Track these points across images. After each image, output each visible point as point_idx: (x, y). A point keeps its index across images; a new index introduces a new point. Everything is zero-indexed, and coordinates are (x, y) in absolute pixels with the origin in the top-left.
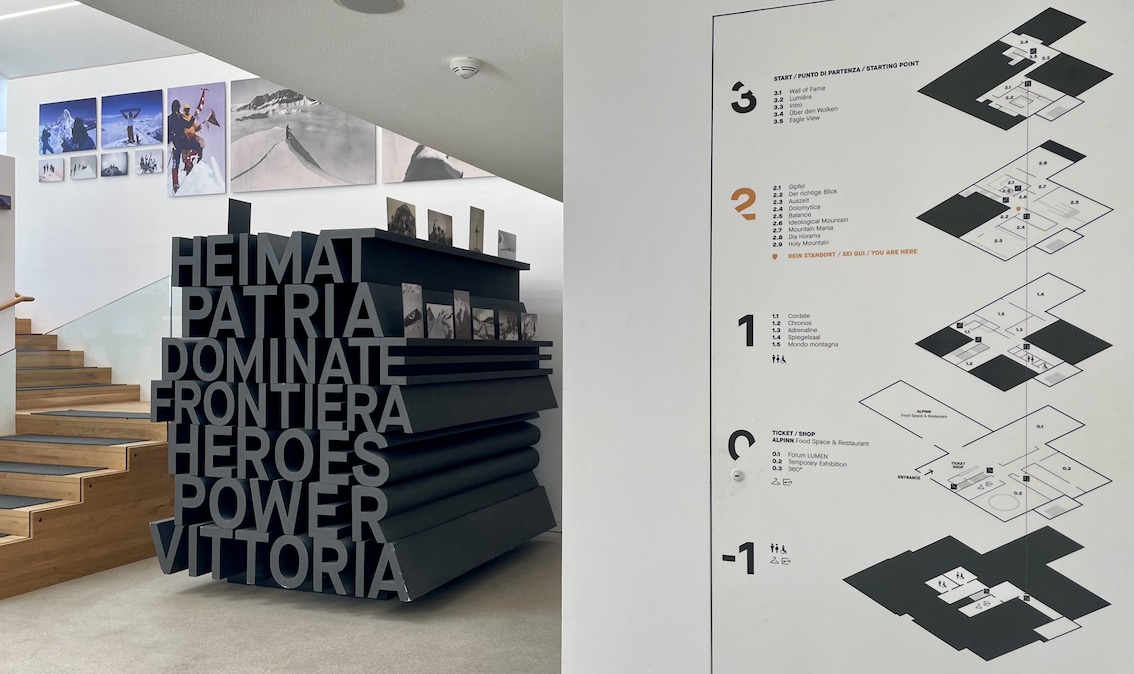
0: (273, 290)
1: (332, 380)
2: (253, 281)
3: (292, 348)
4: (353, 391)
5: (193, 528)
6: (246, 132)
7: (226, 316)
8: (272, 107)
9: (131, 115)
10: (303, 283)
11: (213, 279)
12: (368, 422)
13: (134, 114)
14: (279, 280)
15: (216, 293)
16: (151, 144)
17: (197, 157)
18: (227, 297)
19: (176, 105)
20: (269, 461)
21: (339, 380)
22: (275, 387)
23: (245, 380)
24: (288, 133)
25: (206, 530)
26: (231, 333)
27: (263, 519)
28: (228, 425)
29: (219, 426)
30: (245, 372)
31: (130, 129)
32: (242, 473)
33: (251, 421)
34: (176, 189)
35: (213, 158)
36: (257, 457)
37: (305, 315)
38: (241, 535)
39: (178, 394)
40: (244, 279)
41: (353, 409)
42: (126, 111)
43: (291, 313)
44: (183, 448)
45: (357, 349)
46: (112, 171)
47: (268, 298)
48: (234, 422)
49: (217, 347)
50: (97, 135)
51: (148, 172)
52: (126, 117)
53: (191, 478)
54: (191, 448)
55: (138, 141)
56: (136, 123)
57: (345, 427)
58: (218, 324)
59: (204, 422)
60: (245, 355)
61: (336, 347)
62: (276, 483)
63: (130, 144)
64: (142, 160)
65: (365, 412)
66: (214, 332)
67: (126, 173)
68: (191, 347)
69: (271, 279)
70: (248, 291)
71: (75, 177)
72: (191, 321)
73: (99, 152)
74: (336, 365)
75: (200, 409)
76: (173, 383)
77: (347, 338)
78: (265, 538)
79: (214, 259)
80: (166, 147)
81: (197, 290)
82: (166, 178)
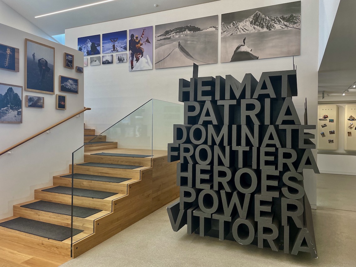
0: (234, 102)
1: (268, 145)
2: (222, 97)
3: (245, 130)
4: (281, 151)
5: (189, 211)
6: (161, 45)
7: (208, 114)
8: (172, 35)
9: (114, 41)
10: (251, 98)
11: (200, 98)
12: (291, 167)
13: (115, 40)
14: (238, 97)
15: (202, 103)
16: (122, 51)
17: (141, 55)
18: (208, 105)
19: (132, 36)
20: (231, 183)
21: (274, 146)
22: (235, 147)
23: (218, 145)
24: (179, 45)
25: (196, 213)
26: (210, 122)
27: (228, 211)
28: (208, 165)
29: (203, 165)
30: (218, 140)
31: (114, 46)
32: (216, 187)
33: (221, 163)
34: (132, 68)
35: (147, 56)
36: (225, 181)
37: (253, 114)
38: (216, 217)
39: (182, 150)
40: (217, 97)
41: (281, 160)
42: (112, 39)
43: (244, 113)
44: (184, 174)
45: (285, 130)
46: (107, 62)
47: (231, 106)
48: (212, 163)
49: (203, 129)
50: (101, 48)
51: (121, 62)
52: (112, 41)
53: (189, 188)
54: (189, 174)
55: (117, 50)
56: (116, 44)
57: (276, 169)
58: (203, 118)
59: (195, 163)
60: (218, 133)
61: (271, 129)
62: (235, 194)
63: (114, 52)
64: (119, 57)
65: (289, 162)
66: (201, 122)
67: (112, 63)
68: (188, 129)
69: (233, 97)
70: (220, 103)
71: (92, 65)
72: (189, 117)
73: (101, 55)
74: (271, 138)
75: (193, 157)
76: (179, 145)
77: (278, 125)
78: (229, 219)
79: (201, 88)
80: (128, 52)
81: (192, 103)
82: (128, 64)
